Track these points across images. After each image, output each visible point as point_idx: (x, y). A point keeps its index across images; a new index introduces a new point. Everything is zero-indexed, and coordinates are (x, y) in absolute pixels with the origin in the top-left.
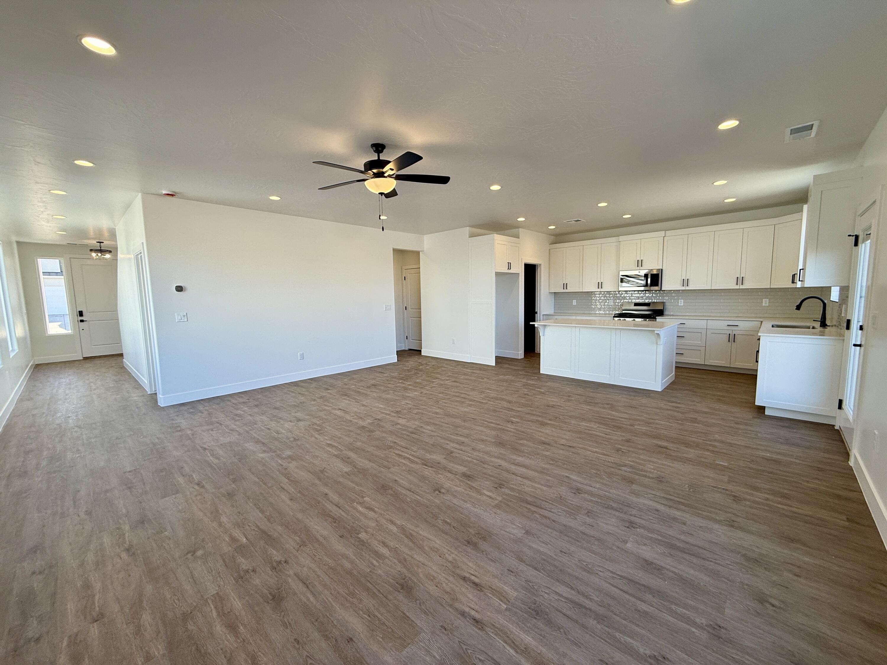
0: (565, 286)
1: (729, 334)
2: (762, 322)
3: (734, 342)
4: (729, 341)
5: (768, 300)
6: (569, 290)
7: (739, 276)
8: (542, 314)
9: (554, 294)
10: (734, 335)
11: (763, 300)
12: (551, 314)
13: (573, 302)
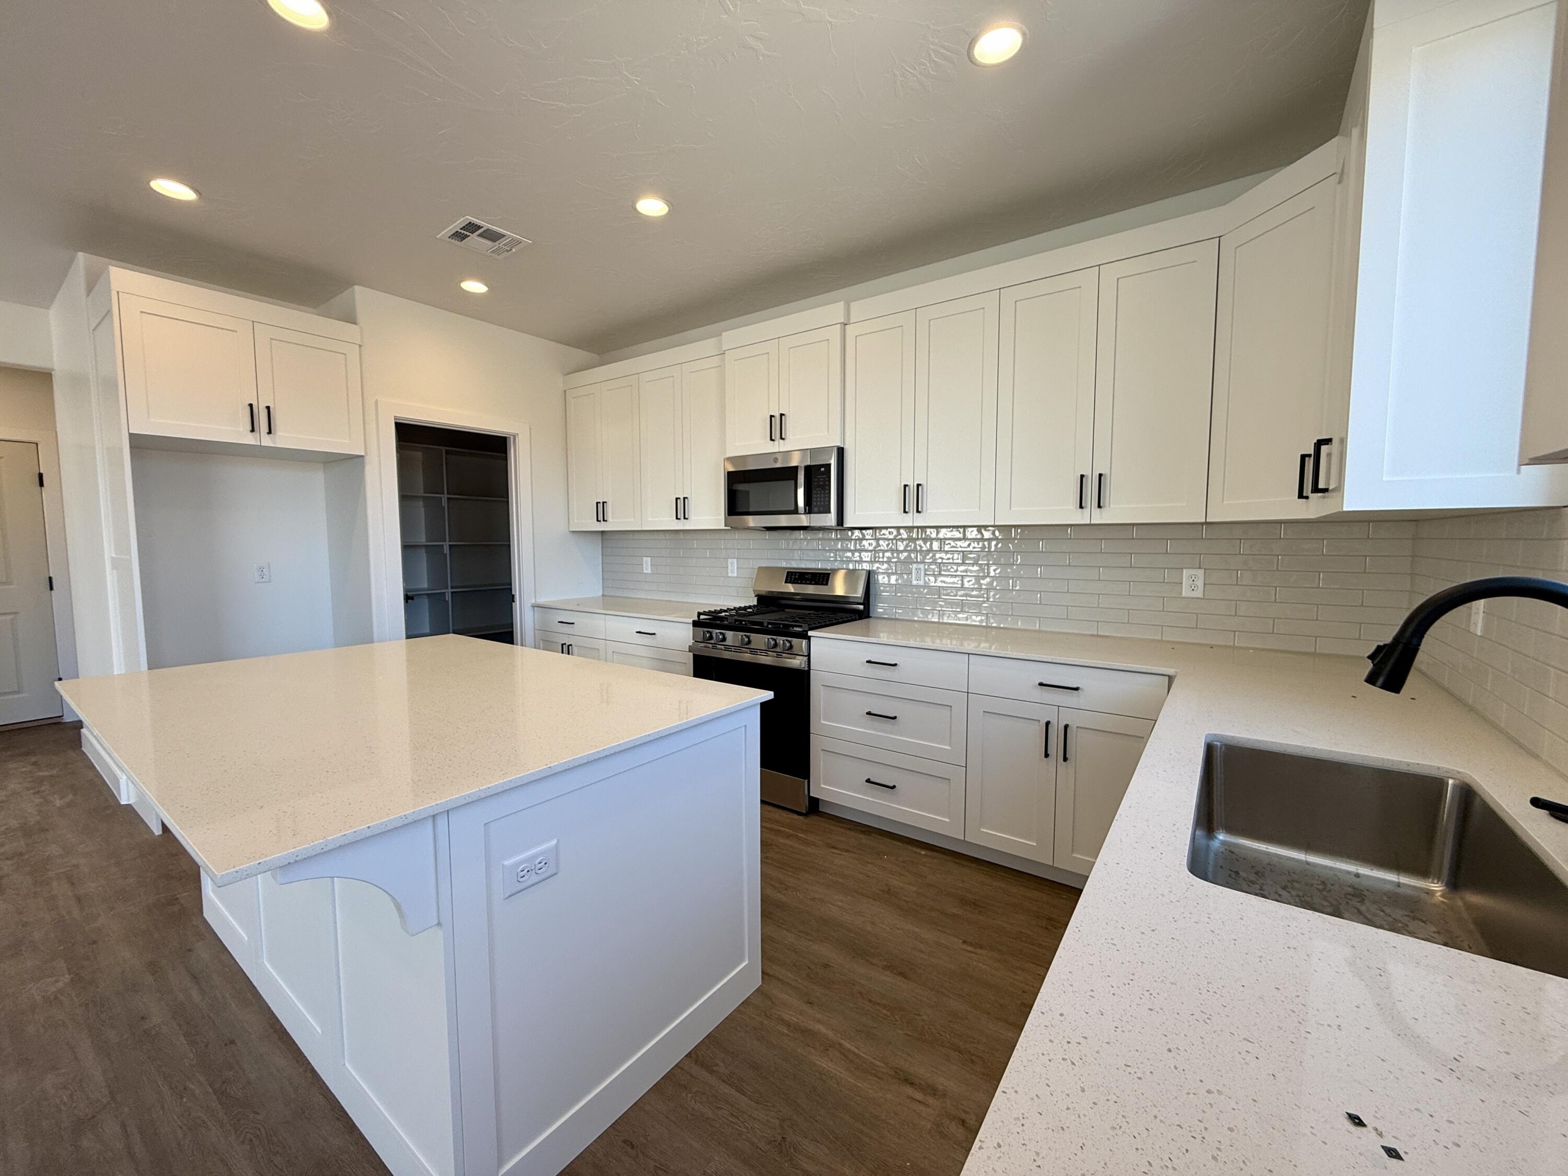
0: (601, 510)
1: (1048, 724)
2: (1171, 679)
3: (1065, 759)
4: (1047, 755)
5: (1200, 573)
7: (1087, 472)
8: (529, 604)
9: (600, 537)
10: (1066, 727)
11: (1184, 571)
13: (644, 564)
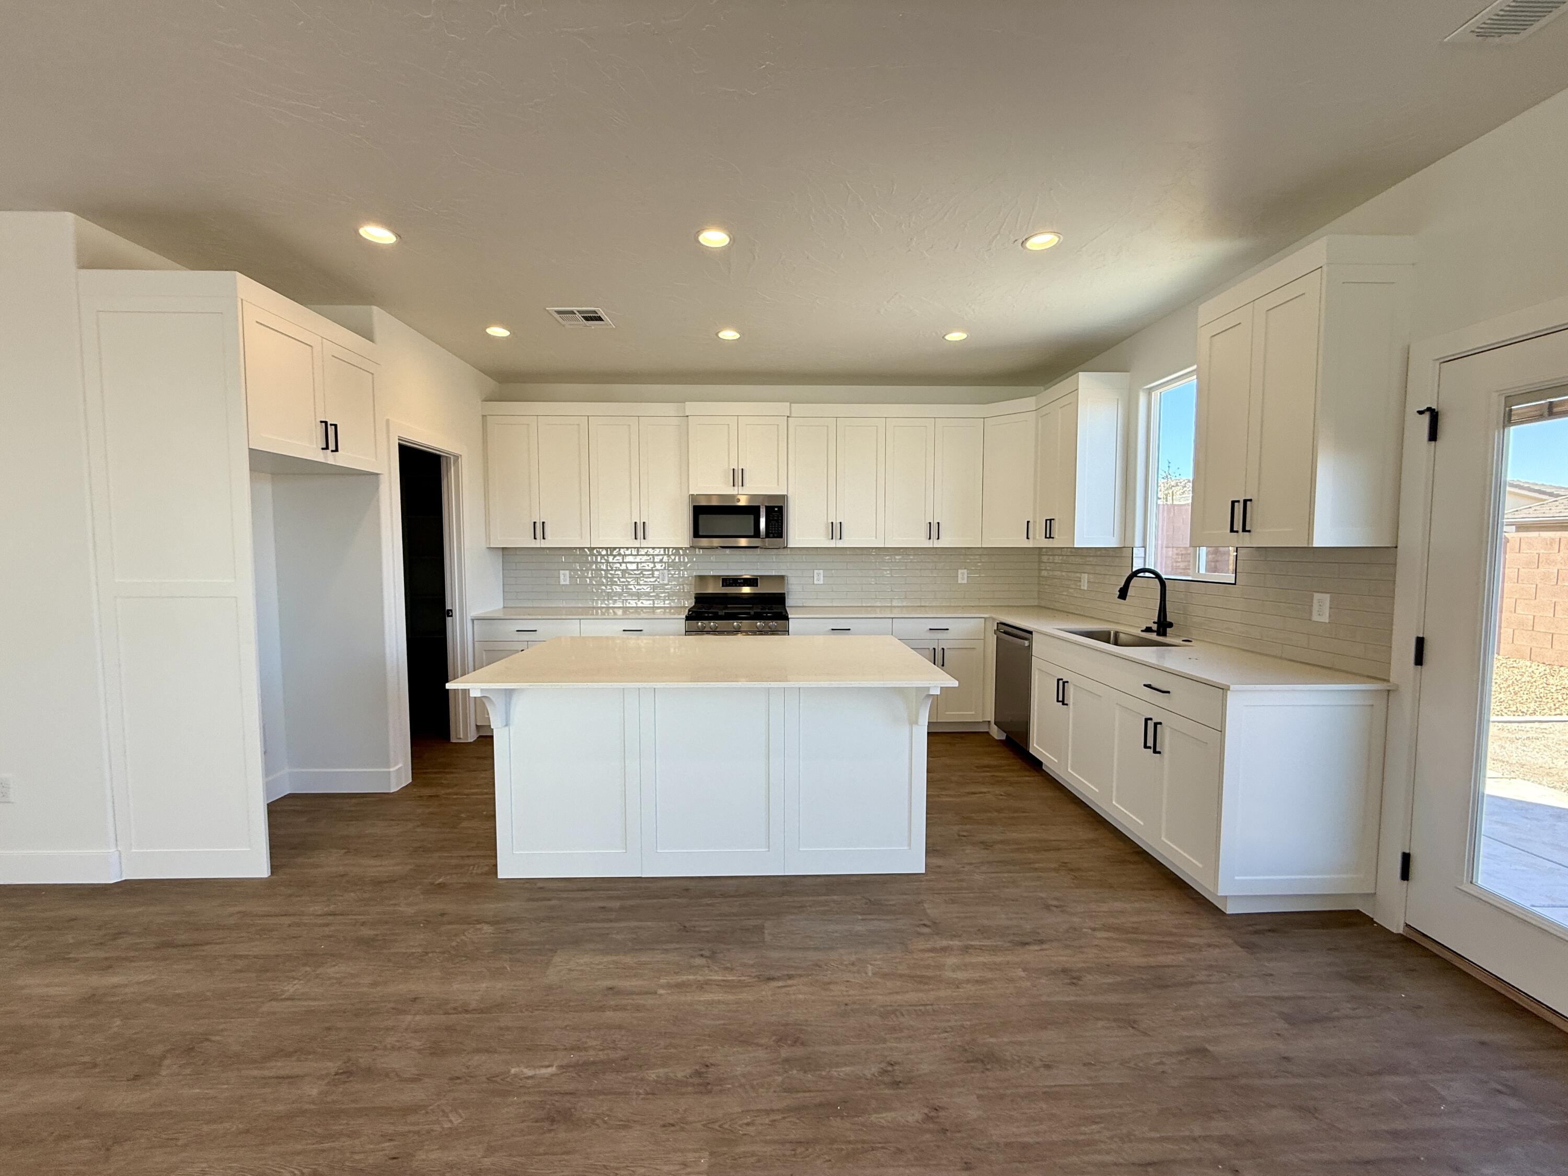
0: (540, 529)
1: (934, 649)
2: (985, 619)
3: (943, 666)
5: (968, 571)
6: (551, 541)
8: (469, 618)
9: (500, 553)
10: (943, 650)
11: (961, 571)
12: (496, 615)
13: (562, 577)
